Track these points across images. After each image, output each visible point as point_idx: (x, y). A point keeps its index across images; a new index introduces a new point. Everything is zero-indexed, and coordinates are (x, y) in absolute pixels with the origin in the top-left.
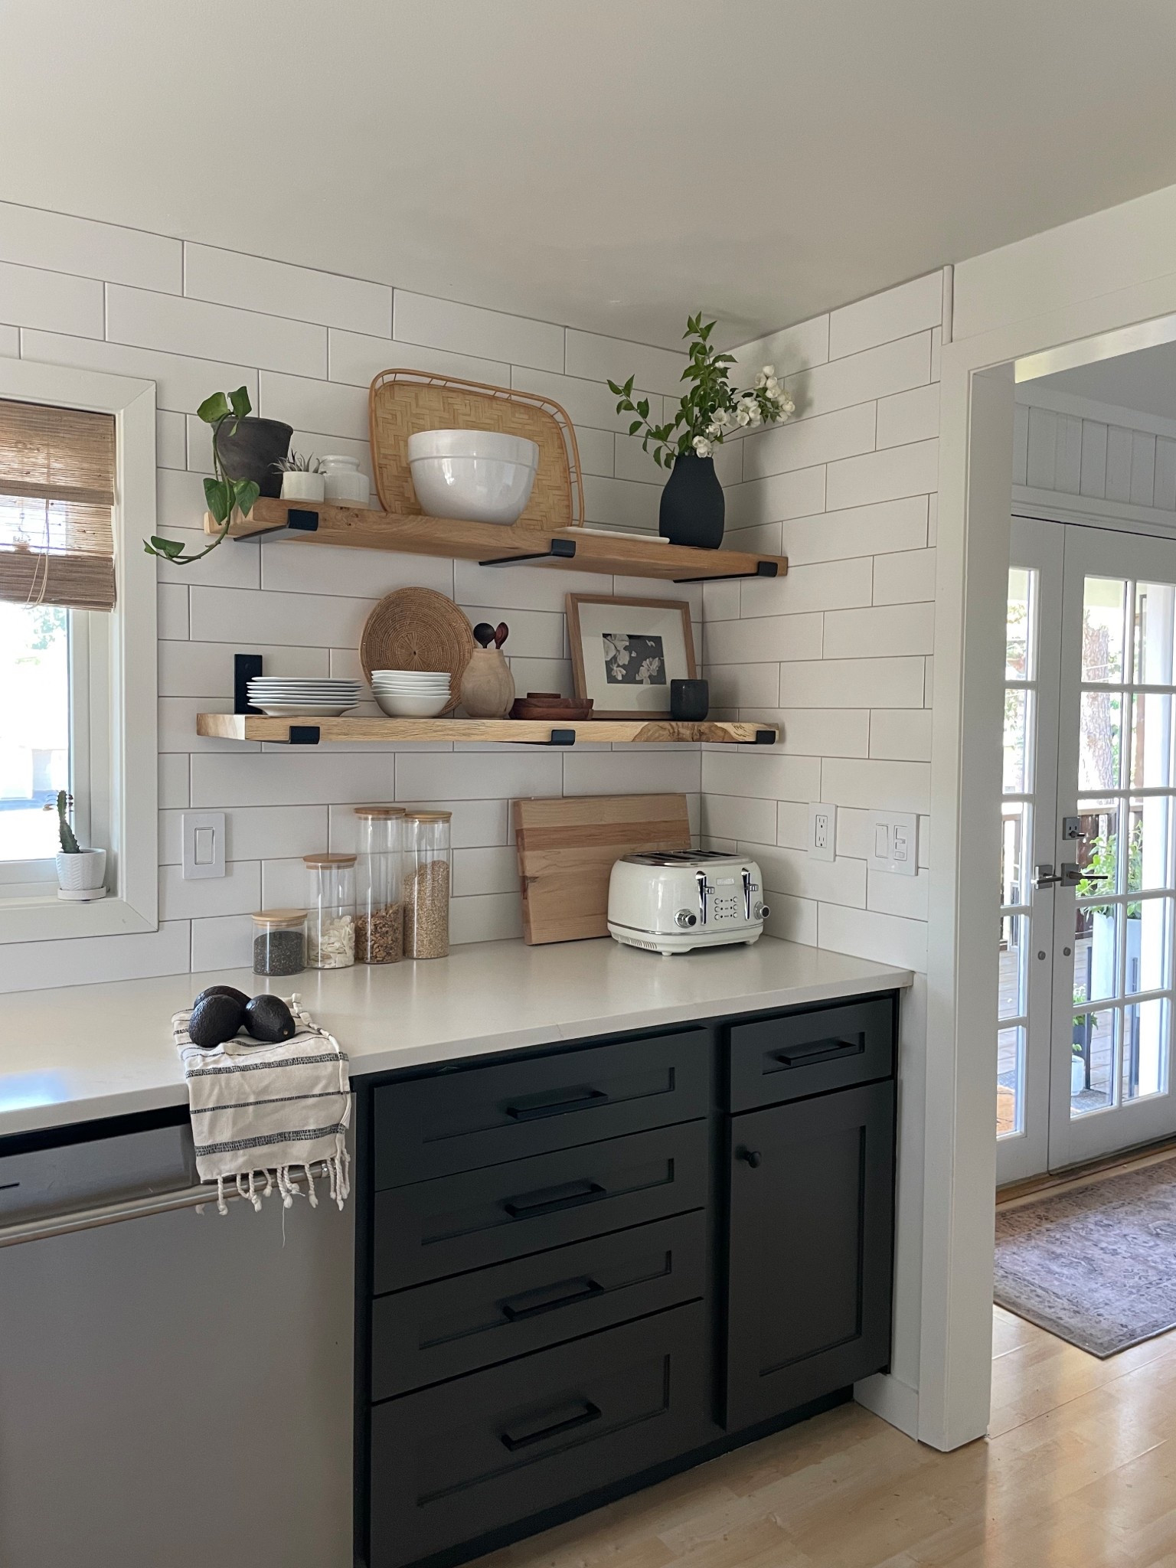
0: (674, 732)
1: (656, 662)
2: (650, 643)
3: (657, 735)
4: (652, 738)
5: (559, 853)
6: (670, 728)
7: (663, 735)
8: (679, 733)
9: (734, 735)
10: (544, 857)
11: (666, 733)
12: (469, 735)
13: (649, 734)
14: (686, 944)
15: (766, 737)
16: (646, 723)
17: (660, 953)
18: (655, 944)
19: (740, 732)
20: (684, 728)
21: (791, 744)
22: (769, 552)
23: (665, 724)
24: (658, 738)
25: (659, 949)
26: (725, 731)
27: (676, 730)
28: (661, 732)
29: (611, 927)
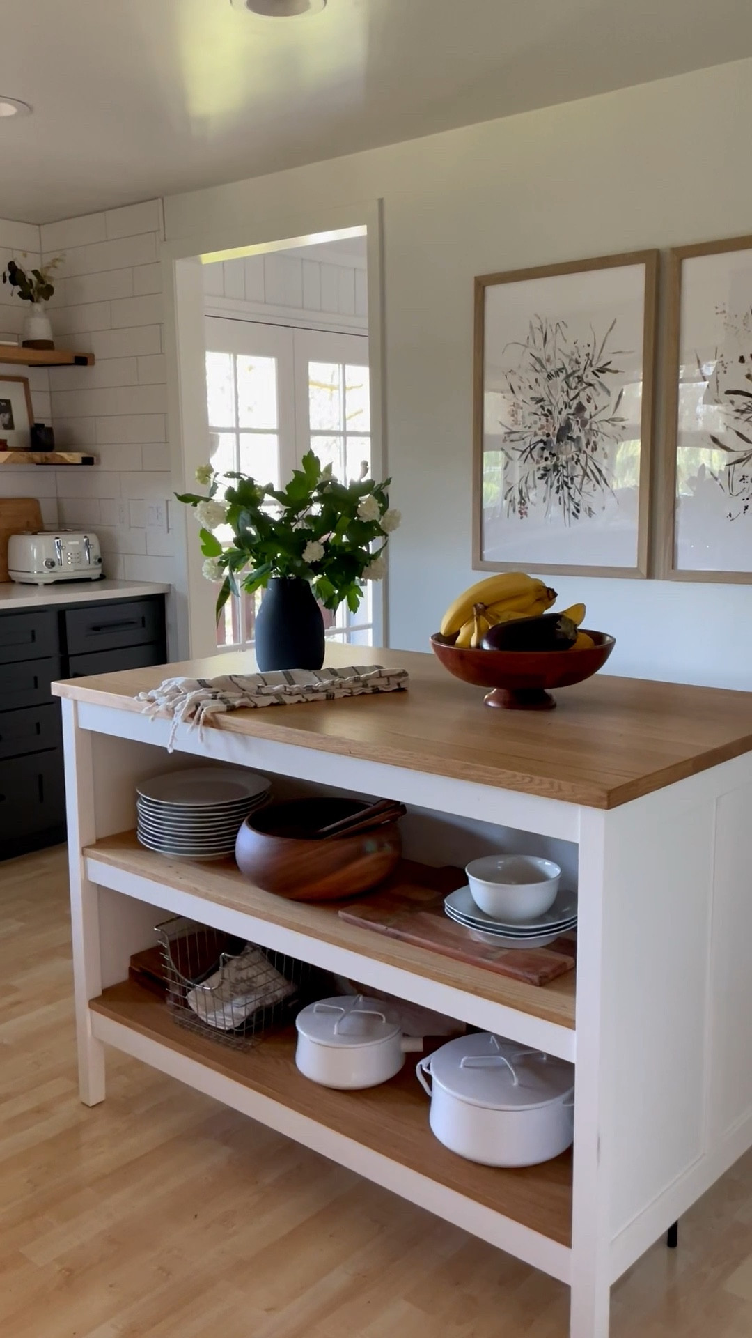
1: (7, 416)
2: (3, 404)
9: (69, 460)
14: (51, 578)
15: (88, 461)
17: (36, 584)
18: (32, 579)
19: (72, 458)
20: (37, 456)
21: (104, 465)
22: (82, 350)
23: (24, 454)
25: (36, 581)
26: (61, 457)
28: (22, 458)
29: (11, 573)
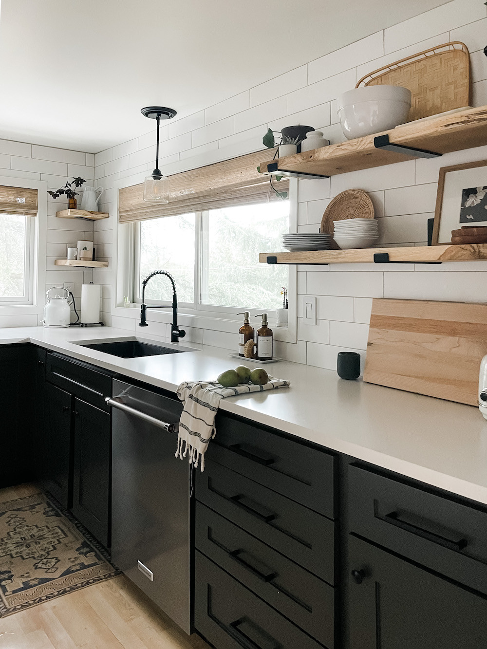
0: (475, 251)
3: (459, 255)
4: (455, 258)
5: (387, 332)
6: (471, 249)
7: (465, 254)
8: (479, 252)
10: (378, 333)
11: (468, 252)
12: (337, 258)
13: (453, 253)
16: (450, 246)
23: (467, 246)
24: (461, 256)
27: (477, 250)
28: (463, 252)
